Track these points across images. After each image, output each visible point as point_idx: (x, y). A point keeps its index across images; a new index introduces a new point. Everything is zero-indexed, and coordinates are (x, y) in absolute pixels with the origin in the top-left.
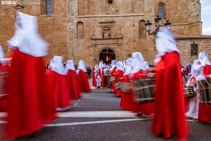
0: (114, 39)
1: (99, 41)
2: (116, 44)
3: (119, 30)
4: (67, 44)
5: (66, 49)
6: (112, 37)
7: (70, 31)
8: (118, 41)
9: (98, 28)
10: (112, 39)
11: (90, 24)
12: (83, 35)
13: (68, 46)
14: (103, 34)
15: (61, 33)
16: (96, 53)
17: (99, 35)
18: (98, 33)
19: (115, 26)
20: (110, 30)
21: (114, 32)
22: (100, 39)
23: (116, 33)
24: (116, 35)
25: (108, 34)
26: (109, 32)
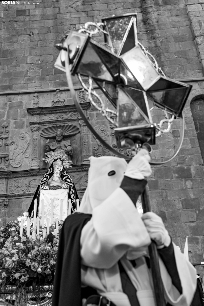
1: (25, 181)
3: (113, 135)
6: (86, 162)
10: (82, 168)
17: (26, 158)
18: (24, 152)
19: (97, 119)
20: (74, 140)
21: (91, 143)
22: (30, 173)
23: (99, 146)
24: (99, 152)
25: (66, 153)
26: (69, 145)
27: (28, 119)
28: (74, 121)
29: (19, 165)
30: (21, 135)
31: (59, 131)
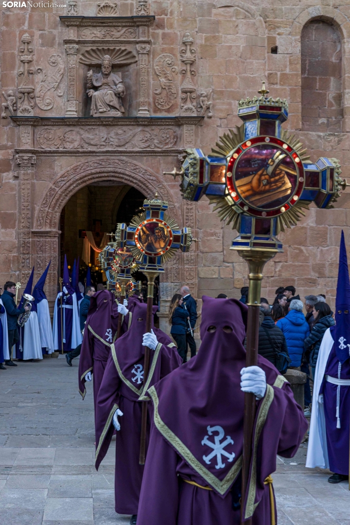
0: (151, 122)
1: (58, 132)
2: (166, 153)
3: (184, 73)
6: (143, 112)
8: (177, 139)
10: (137, 121)
11: (4, 28)
16: (37, 208)
18: (56, 86)
19: (162, 44)
20: (128, 71)
21: (152, 82)
22: (66, 122)
23: (162, 88)
24: (162, 98)
25: (115, 95)
26: (120, 82)
27: (61, 32)
28: (129, 43)
29: (49, 107)
30: (51, 58)
31: (107, 59)
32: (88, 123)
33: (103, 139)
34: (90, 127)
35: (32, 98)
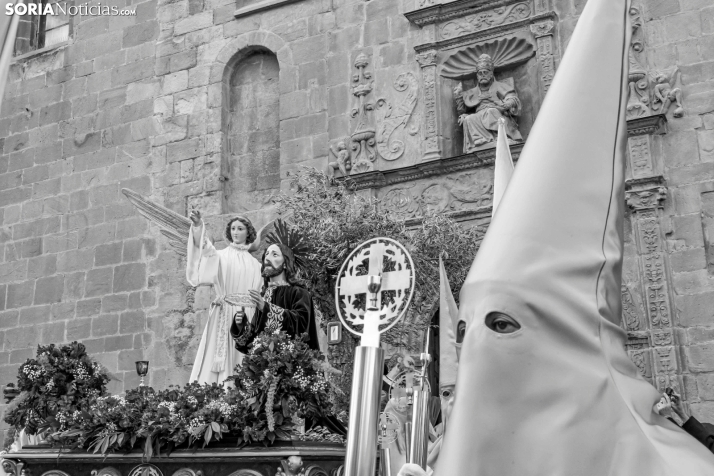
1: (410, 192)
4: (145, 259)
5: (135, 301)
7: (172, 145)
9: (400, 70)
11: (331, 54)
12: (275, 162)
13: (149, 274)
14: (457, 114)
15: (105, 171)
17: (413, 135)
18: (406, 121)
20: (525, 74)
22: (422, 172)
25: (503, 113)
26: (510, 92)
27: (412, 38)
28: (519, 27)
29: (398, 155)
30: (398, 80)
31: (483, 60)
32: (459, 167)
33: (486, 190)
34: (464, 173)
35: (372, 146)
